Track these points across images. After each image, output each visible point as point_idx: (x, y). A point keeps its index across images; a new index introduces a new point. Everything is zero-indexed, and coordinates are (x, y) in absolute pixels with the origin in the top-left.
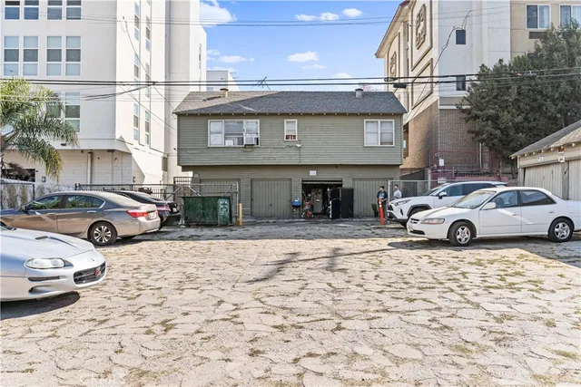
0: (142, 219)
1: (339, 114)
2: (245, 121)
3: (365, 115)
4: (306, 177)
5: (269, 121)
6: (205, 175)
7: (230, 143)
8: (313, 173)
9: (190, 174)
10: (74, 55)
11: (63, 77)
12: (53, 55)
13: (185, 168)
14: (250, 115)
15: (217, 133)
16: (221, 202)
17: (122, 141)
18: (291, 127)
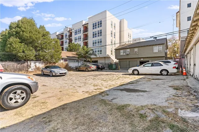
0: (92, 68)
1: (147, 46)
2: (127, 50)
3: (153, 45)
4: (140, 60)
5: (132, 49)
6: (121, 60)
7: (124, 54)
8: (142, 59)
9: (118, 60)
10: (101, 42)
11: (97, 46)
12: (98, 42)
13: (117, 59)
14: (128, 48)
15: (122, 52)
16: (113, 65)
17: (108, 55)
18: (136, 50)
